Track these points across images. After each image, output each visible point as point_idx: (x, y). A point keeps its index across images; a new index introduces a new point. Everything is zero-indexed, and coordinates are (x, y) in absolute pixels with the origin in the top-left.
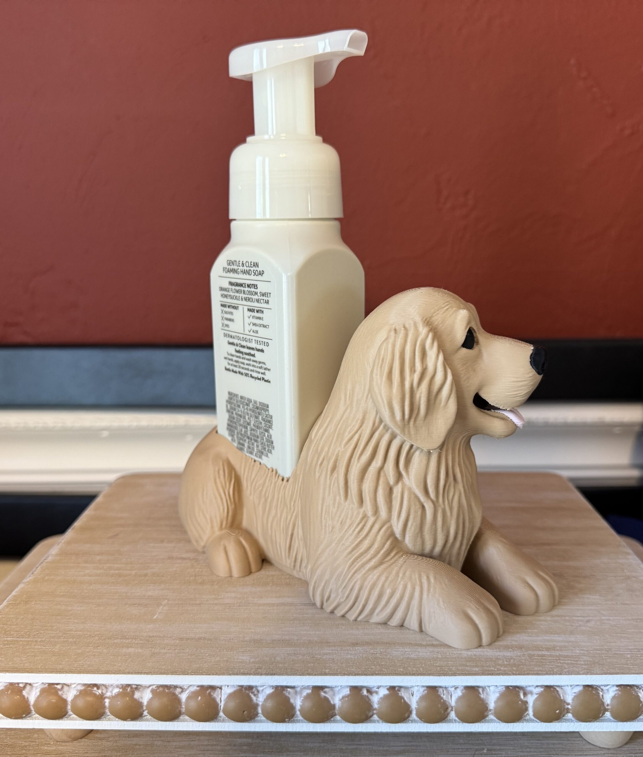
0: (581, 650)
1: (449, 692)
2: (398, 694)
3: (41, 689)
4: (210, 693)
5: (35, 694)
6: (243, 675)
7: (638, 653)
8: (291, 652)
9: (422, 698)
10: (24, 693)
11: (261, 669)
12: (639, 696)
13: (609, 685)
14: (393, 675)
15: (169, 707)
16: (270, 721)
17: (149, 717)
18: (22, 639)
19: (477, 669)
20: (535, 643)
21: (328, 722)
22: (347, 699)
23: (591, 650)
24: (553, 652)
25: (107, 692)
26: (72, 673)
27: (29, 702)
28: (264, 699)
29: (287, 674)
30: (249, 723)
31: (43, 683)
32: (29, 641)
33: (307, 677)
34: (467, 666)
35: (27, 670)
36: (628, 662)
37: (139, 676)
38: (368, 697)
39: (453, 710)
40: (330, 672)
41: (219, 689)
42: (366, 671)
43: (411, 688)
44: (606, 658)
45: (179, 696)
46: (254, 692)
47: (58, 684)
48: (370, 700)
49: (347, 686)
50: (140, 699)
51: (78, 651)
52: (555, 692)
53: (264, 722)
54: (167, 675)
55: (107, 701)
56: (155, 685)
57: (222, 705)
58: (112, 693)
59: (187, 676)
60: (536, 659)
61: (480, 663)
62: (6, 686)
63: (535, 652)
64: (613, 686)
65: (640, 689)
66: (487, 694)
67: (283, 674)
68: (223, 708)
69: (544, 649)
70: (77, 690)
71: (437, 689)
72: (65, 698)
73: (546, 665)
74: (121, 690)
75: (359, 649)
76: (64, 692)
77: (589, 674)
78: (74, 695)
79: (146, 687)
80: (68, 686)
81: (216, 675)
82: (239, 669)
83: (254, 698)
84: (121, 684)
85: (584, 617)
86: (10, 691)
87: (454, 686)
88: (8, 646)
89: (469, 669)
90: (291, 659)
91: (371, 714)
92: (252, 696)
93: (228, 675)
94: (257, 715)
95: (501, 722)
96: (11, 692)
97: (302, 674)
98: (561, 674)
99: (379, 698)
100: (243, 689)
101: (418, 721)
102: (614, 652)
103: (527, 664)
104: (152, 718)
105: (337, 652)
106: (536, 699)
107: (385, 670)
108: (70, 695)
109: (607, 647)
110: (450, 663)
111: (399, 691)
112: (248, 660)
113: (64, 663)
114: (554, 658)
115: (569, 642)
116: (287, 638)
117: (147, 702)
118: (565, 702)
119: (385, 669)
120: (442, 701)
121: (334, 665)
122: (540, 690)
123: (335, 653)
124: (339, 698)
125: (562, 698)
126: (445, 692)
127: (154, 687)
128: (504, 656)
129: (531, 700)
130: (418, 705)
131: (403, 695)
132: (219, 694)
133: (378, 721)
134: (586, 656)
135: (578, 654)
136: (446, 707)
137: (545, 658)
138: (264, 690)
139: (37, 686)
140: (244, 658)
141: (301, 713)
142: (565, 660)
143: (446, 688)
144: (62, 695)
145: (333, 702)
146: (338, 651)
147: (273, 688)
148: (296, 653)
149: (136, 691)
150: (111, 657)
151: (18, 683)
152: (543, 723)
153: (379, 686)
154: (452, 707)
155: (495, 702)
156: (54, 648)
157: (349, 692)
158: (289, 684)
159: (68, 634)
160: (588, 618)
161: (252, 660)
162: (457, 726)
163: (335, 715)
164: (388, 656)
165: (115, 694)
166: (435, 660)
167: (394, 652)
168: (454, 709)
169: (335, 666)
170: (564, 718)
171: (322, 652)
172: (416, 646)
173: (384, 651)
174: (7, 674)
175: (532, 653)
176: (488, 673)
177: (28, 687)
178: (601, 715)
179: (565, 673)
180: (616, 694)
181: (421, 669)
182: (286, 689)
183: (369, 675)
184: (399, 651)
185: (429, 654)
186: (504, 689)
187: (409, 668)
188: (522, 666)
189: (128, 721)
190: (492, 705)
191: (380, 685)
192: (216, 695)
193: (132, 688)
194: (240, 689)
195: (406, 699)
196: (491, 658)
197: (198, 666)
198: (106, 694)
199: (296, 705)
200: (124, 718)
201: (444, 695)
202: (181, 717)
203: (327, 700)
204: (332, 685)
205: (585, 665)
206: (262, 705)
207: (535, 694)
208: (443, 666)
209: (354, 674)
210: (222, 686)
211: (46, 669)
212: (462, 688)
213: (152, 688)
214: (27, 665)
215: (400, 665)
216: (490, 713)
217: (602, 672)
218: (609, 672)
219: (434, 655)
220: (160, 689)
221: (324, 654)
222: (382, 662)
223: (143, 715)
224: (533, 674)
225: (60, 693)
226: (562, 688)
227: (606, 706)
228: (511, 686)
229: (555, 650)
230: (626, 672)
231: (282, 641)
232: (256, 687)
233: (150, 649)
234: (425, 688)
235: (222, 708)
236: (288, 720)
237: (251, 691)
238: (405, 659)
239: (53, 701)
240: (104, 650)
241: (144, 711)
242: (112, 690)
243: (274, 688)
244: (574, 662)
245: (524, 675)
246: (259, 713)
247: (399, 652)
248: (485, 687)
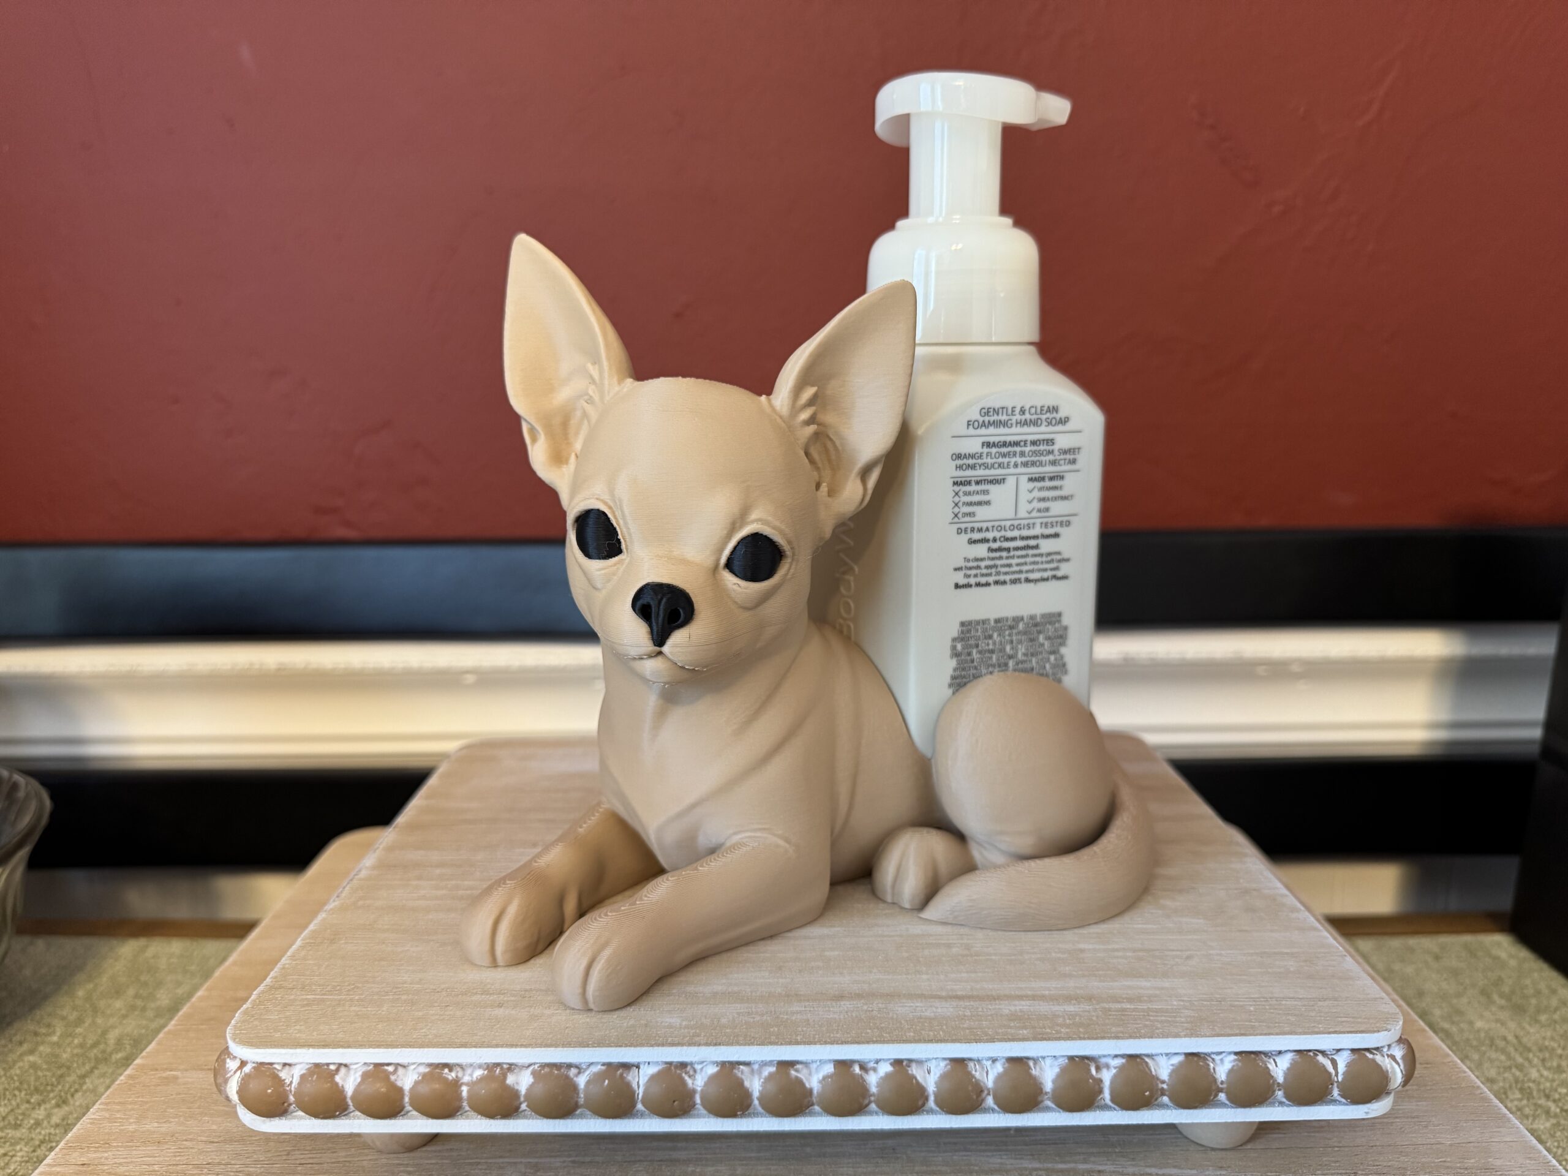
0: (1179, 1000)
1: (983, 1068)
2: (908, 1071)
3: (363, 1072)
4: (621, 1075)
5: (355, 1080)
6: (672, 1046)
7: (1264, 1003)
8: (742, 1011)
9: (944, 1077)
10: (338, 1079)
11: (698, 1036)
12: (1268, 1068)
13: (1224, 1052)
14: (900, 1043)
15: (561, 1097)
16: (713, 1116)
17: (528, 1113)
18: (330, 997)
19: (1025, 1032)
20: (1111, 991)
21: (801, 1116)
22: (830, 1080)
23: (1196, 1001)
24: (1139, 1004)
25: (464, 1075)
26: (410, 1047)
27: (345, 1092)
28: (705, 1082)
29: (738, 1044)
30: (682, 1118)
31: (365, 1064)
32: (340, 1001)
33: (770, 1047)
34: (1011, 1028)
35: (341, 1043)
36: (1252, 1018)
37: (513, 1049)
38: (861, 1075)
39: (990, 1095)
40: (804, 1040)
41: (635, 1068)
42: (859, 1037)
43: (926, 1061)
44: (1218, 1012)
45: (575, 1079)
46: (689, 1072)
47: (388, 1064)
48: (865, 1081)
49: (830, 1061)
50: (515, 1085)
51: (417, 1013)
52: (1144, 1064)
53: (704, 1117)
54: (556, 1047)
55: (465, 1090)
56: (537, 1063)
57: (641, 1092)
58: (472, 1077)
59: (586, 1049)
60: (1114, 1015)
61: (1030, 1023)
62: (308, 1069)
63: (1110, 1004)
64: (1230, 1053)
65: (1270, 1057)
66: (1041, 1069)
67: (733, 1043)
68: (643, 1096)
69: (1125, 1001)
70: (418, 1073)
71: (965, 1062)
72: (401, 1085)
73: (1128, 1023)
74: (486, 1072)
75: (846, 1005)
76: (398, 1076)
77: (1194, 1035)
78: (413, 1081)
79: (524, 1067)
80: (404, 1067)
81: (630, 1046)
82: (666, 1036)
83: (689, 1081)
84: (485, 1063)
85: (1181, 951)
86: (315, 1076)
87: (992, 1058)
88: (310, 1008)
89: (1013, 1032)
90: (744, 1021)
91: (866, 1101)
92: (686, 1078)
93: (648, 1046)
94: (695, 1105)
95: (1061, 1111)
96: (317, 1078)
97: (762, 1044)
98: (1152, 1038)
99: (879, 1077)
100: (673, 1068)
101: (937, 1111)
102: (1229, 1002)
103: (1099, 1022)
104: (533, 1113)
105: (812, 1009)
106: (1115, 1076)
107: (887, 1035)
108: (407, 1081)
109: (1218, 996)
110: (984, 1023)
111: (909, 1067)
112: (678, 1024)
113: (396, 1032)
114: (1142, 1014)
115: (1162, 988)
116: (736, 989)
117: (527, 1090)
118: (1158, 1079)
119: (886, 1033)
120: (974, 1080)
121: (809, 1029)
122: (1119, 1062)
123: (810, 1011)
124: (818, 1078)
125: (1154, 1073)
126: (977, 1066)
127: (536, 1066)
128: (1065, 1011)
129: (1107, 1076)
130: (937, 1087)
131: (914, 1072)
132: (635, 1076)
133: (876, 1113)
134: (1188, 1009)
135: (1175, 1007)
136: (979, 1090)
137: (1126, 1013)
138: (704, 1069)
139: (356, 1069)
140: (672, 1020)
141: (760, 1103)
142: (1156, 1016)
143: (979, 1061)
144: (396, 1080)
145: (809, 1085)
146: (814, 1008)
147: (717, 1066)
148: (751, 1012)
149: (508, 1074)
150: (469, 1022)
151: (328, 1064)
152: (1124, 1111)
153: (877, 1059)
154: (989, 1090)
155: (1054, 1082)
156: (379, 1010)
157: (833, 1070)
158: (742, 1059)
159: (399, 988)
160: (1189, 953)
161: (684, 1023)
162: (996, 1118)
163: (813, 1105)
164: (891, 1015)
165: (477, 1079)
166: (962, 1019)
167: (900, 1009)
168: (991, 1093)
169: (811, 1031)
170: (1156, 1103)
171: (789, 1010)
172: (932, 998)
173: (883, 1006)
174: (311, 1050)
175: (1107, 1007)
176: (1042, 1038)
177: (343, 1070)
178: (1212, 1098)
179: (1158, 1035)
180: (1234, 1066)
181: (941, 1033)
182: (737, 1066)
183: (863, 1043)
184: (906, 1006)
185: (952, 1010)
186: (1067, 1061)
187: (923, 1032)
188: (1093, 1026)
189: (497, 1119)
190: (1048, 1086)
191: (879, 1058)
192: (632, 1077)
193: (502, 1068)
194: (666, 1067)
195: (919, 1078)
196: (1045, 1015)
197: (603, 1033)
198: (462, 1078)
199: (753, 1091)
200: (491, 1115)
201: (976, 1071)
202: (578, 1112)
203: (800, 1082)
204: (807, 1060)
205: (1187, 1023)
206: (702, 1090)
207: (1112, 1068)
208: (974, 1028)
209: (840, 1042)
210: (639, 1063)
211: (371, 1041)
212: (1004, 1060)
213: (534, 1068)
214: (340, 1035)
215: (909, 1027)
216: (1047, 1097)
217: (1214, 1033)
218: (1223, 1033)
219: (960, 1012)
220: (546, 1070)
221: (793, 1013)
222: (881, 1024)
223: (521, 1110)
224: (1109, 1038)
225: (393, 1078)
226: (1153, 1059)
227: (1219, 1083)
228: (1077, 1057)
229: (1141, 1001)
230: (1248, 1032)
231: (729, 993)
232: (692, 1064)
233: (527, 1009)
234: (948, 1062)
235: (640, 1096)
236: (741, 1112)
237: (684, 1070)
238: (916, 1020)
239: (382, 1090)
240: (457, 1012)
241: (521, 1104)
242: (473, 1072)
243: (720, 1066)
244: (1170, 1019)
245: (1097, 1039)
246: (697, 1104)
247: (907, 1008)
248: (1038, 1058)
